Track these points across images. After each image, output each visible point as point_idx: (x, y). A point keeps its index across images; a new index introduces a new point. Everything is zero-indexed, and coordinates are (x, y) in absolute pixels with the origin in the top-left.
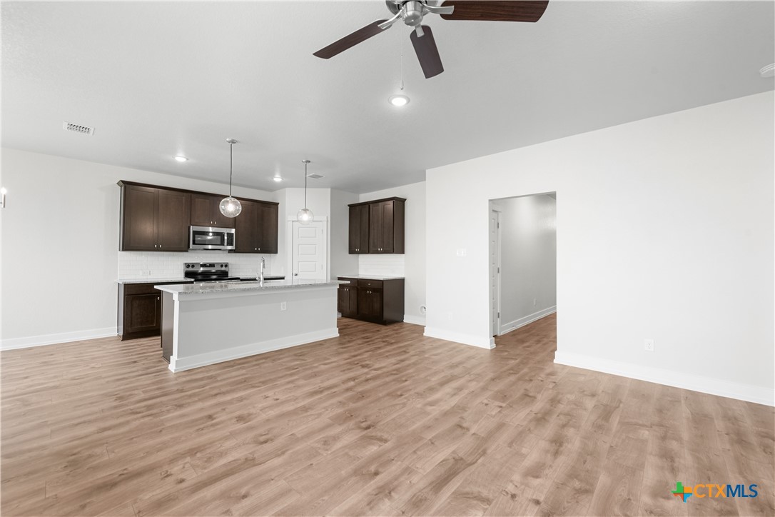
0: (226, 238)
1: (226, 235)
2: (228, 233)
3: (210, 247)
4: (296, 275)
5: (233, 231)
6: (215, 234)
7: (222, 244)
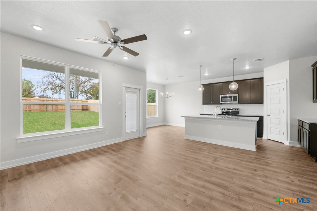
0: (233, 98)
1: (233, 97)
2: (234, 96)
3: (228, 102)
4: (269, 115)
5: (237, 95)
6: (230, 97)
7: (232, 101)
